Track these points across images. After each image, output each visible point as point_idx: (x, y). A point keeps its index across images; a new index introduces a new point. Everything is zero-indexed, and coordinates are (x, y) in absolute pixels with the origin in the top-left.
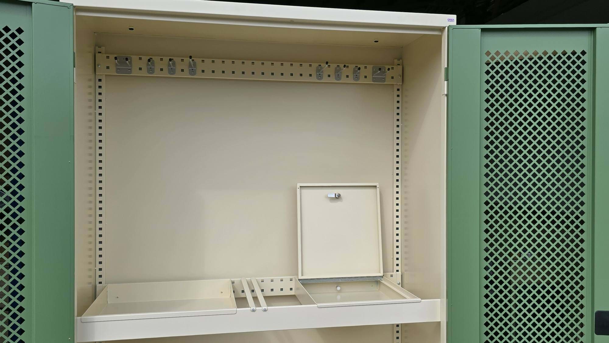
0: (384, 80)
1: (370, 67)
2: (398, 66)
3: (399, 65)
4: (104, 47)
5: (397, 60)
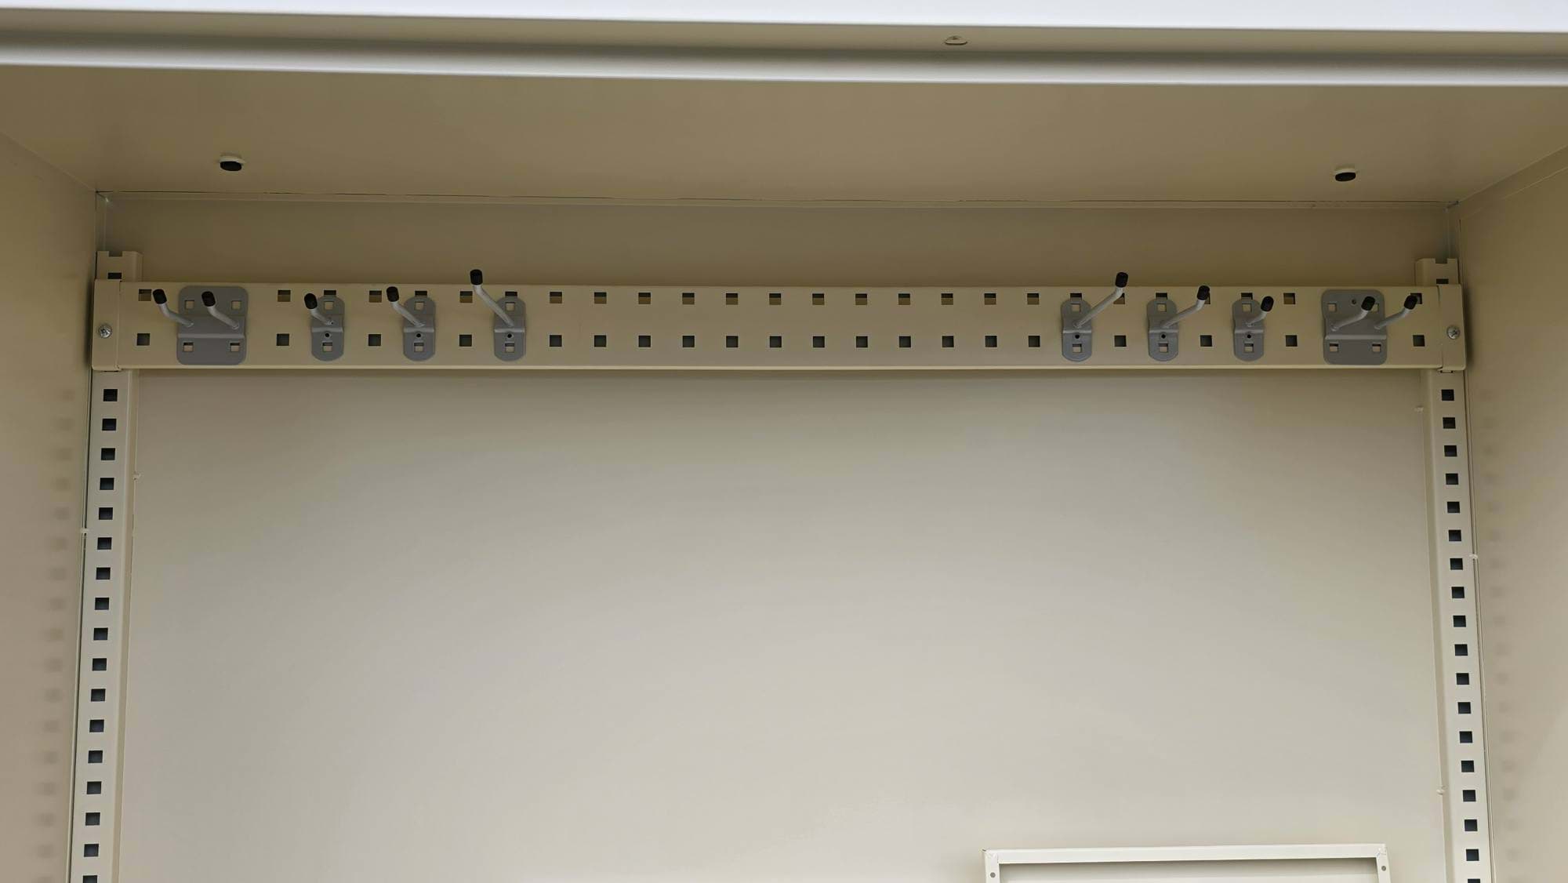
0: (1379, 351)
1: (1309, 297)
2: (1441, 286)
3: (1445, 282)
4: (134, 254)
5: (1434, 260)
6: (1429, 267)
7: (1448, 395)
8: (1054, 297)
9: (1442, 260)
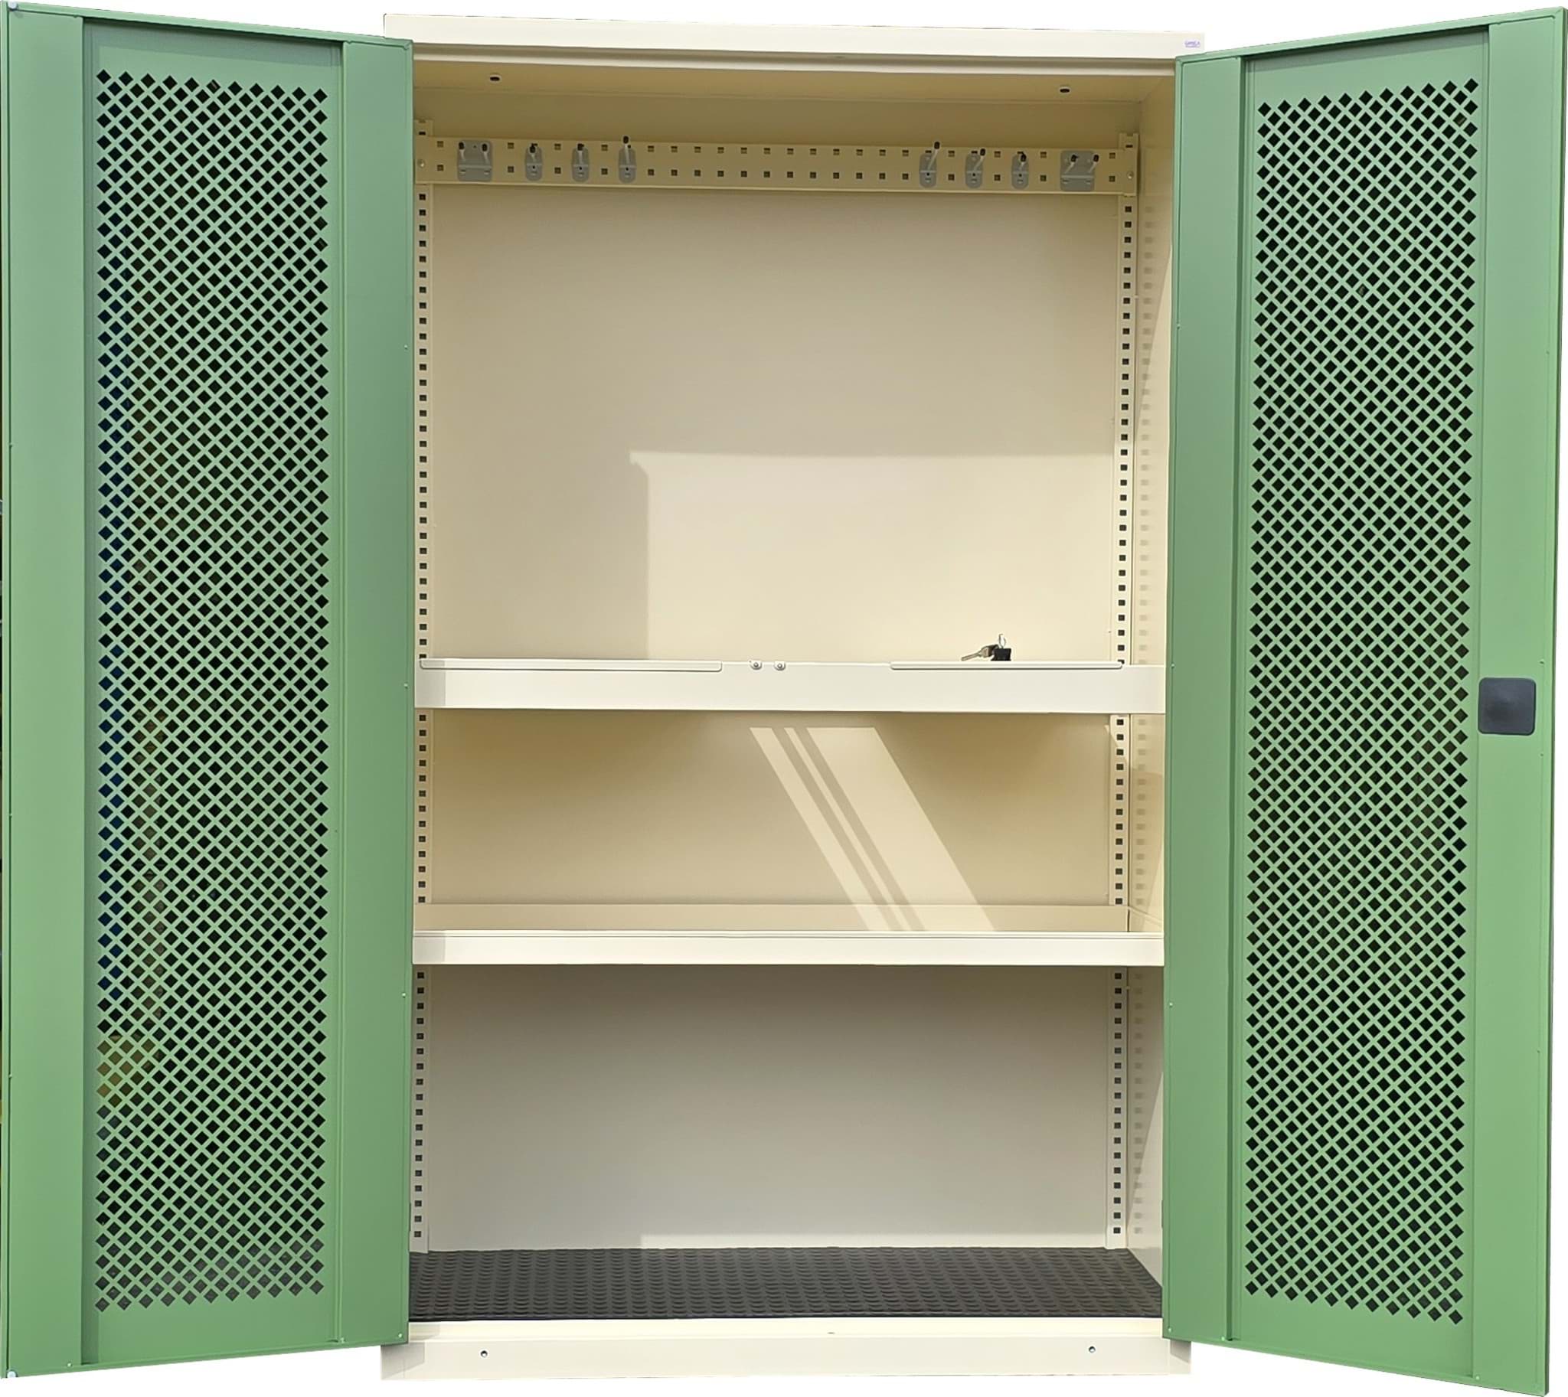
0: (1090, 184)
1: (1054, 155)
2: (1127, 149)
3: (1130, 146)
4: (431, 121)
5: (1125, 134)
6: (1124, 139)
7: (1128, 209)
8: (917, 152)
9: (1130, 134)
